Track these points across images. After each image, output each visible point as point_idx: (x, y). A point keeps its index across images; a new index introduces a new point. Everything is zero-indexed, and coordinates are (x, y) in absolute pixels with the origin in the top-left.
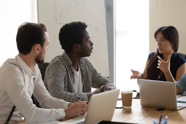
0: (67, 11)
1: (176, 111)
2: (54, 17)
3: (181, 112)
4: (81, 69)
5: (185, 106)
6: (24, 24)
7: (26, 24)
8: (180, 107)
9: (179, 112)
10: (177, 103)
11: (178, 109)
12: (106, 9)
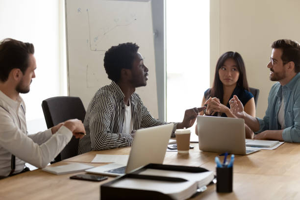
0: (105, 34)
1: (244, 156)
2: (88, 42)
3: (250, 157)
4: (132, 104)
5: (255, 151)
6: (6, 41)
7: (9, 40)
8: (250, 151)
9: (249, 156)
10: (246, 147)
11: (247, 153)
12: (154, 34)
